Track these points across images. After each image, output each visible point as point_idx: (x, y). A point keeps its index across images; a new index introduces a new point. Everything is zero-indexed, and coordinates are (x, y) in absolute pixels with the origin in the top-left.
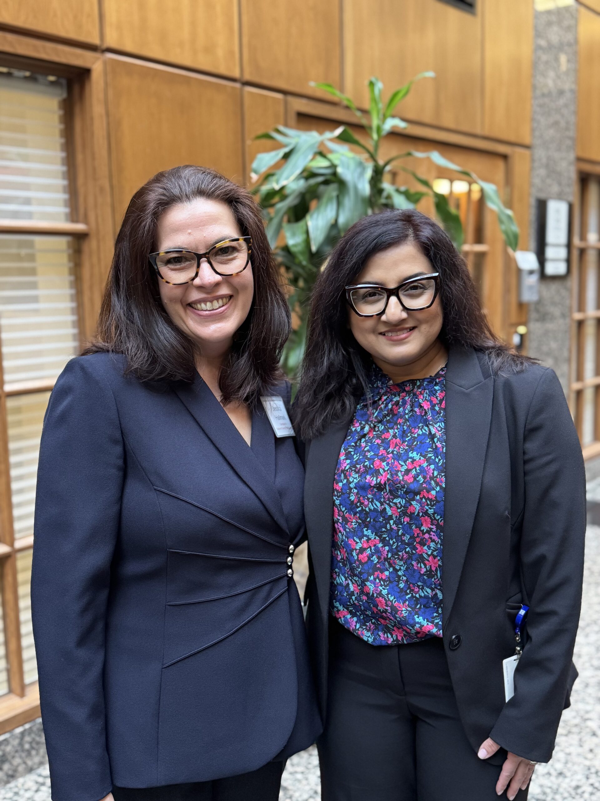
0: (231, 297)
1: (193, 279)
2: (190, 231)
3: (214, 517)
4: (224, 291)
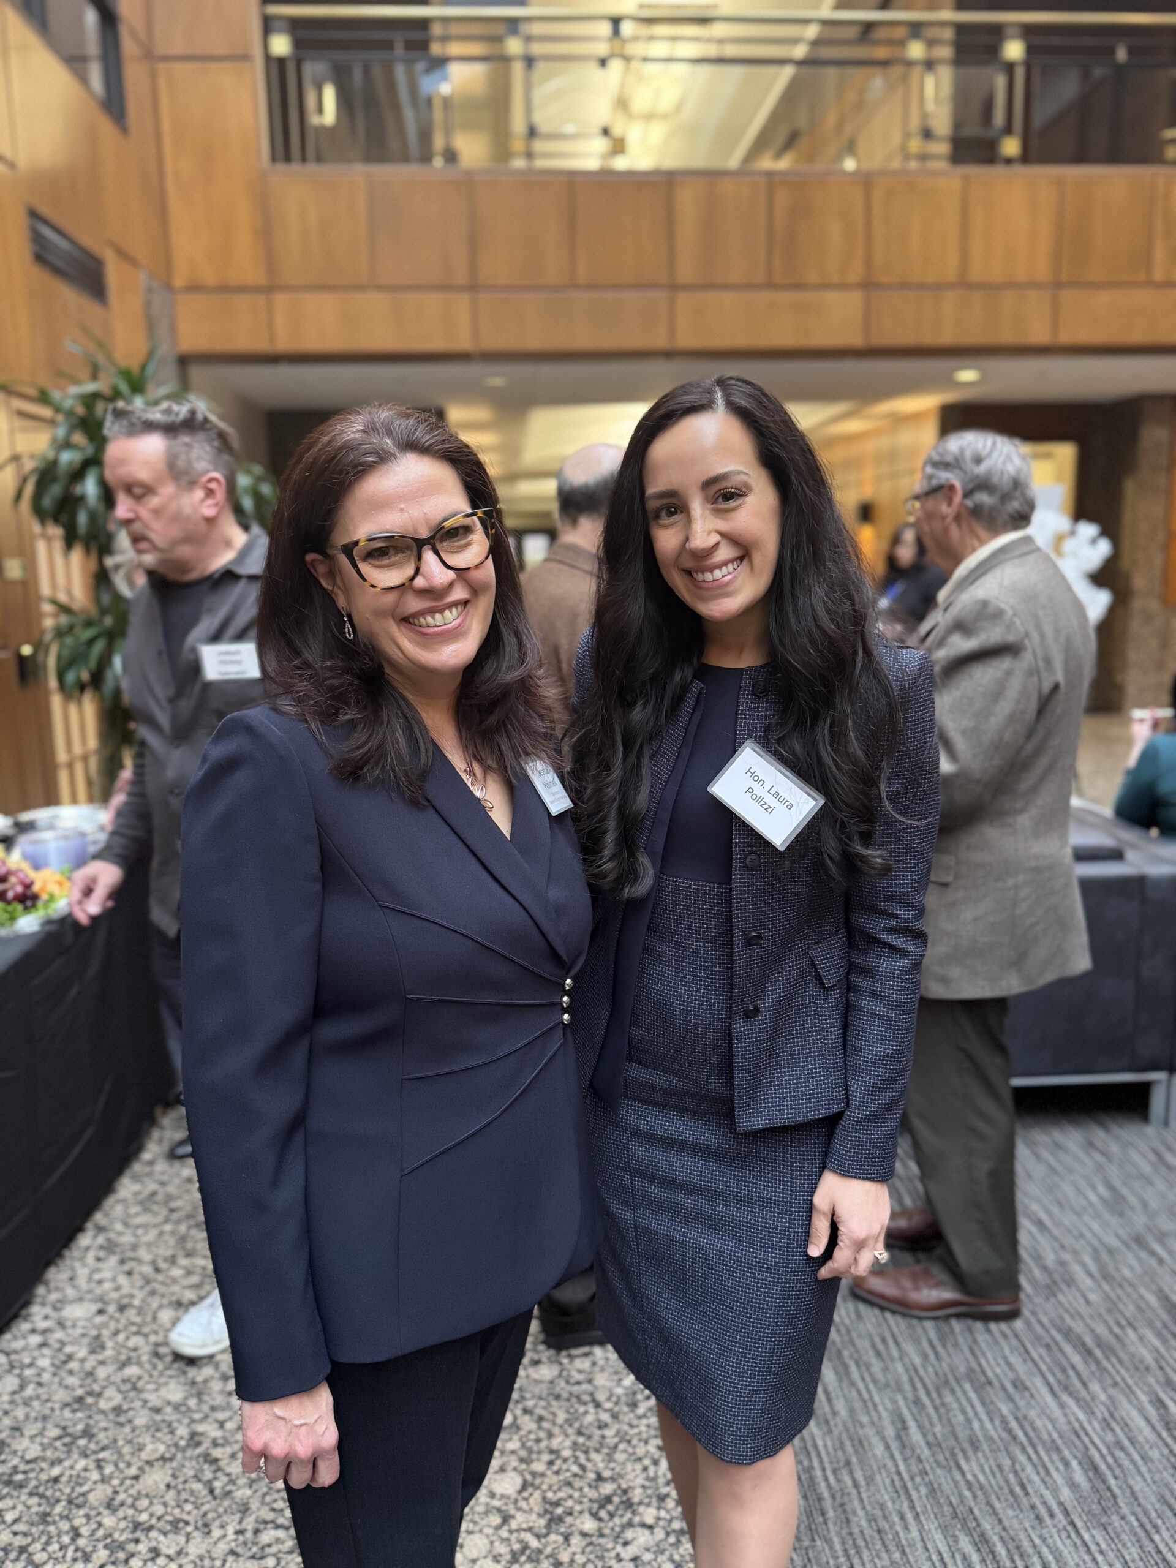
0: (465, 603)
1: (412, 579)
2: (402, 506)
3: (470, 943)
4: (459, 593)
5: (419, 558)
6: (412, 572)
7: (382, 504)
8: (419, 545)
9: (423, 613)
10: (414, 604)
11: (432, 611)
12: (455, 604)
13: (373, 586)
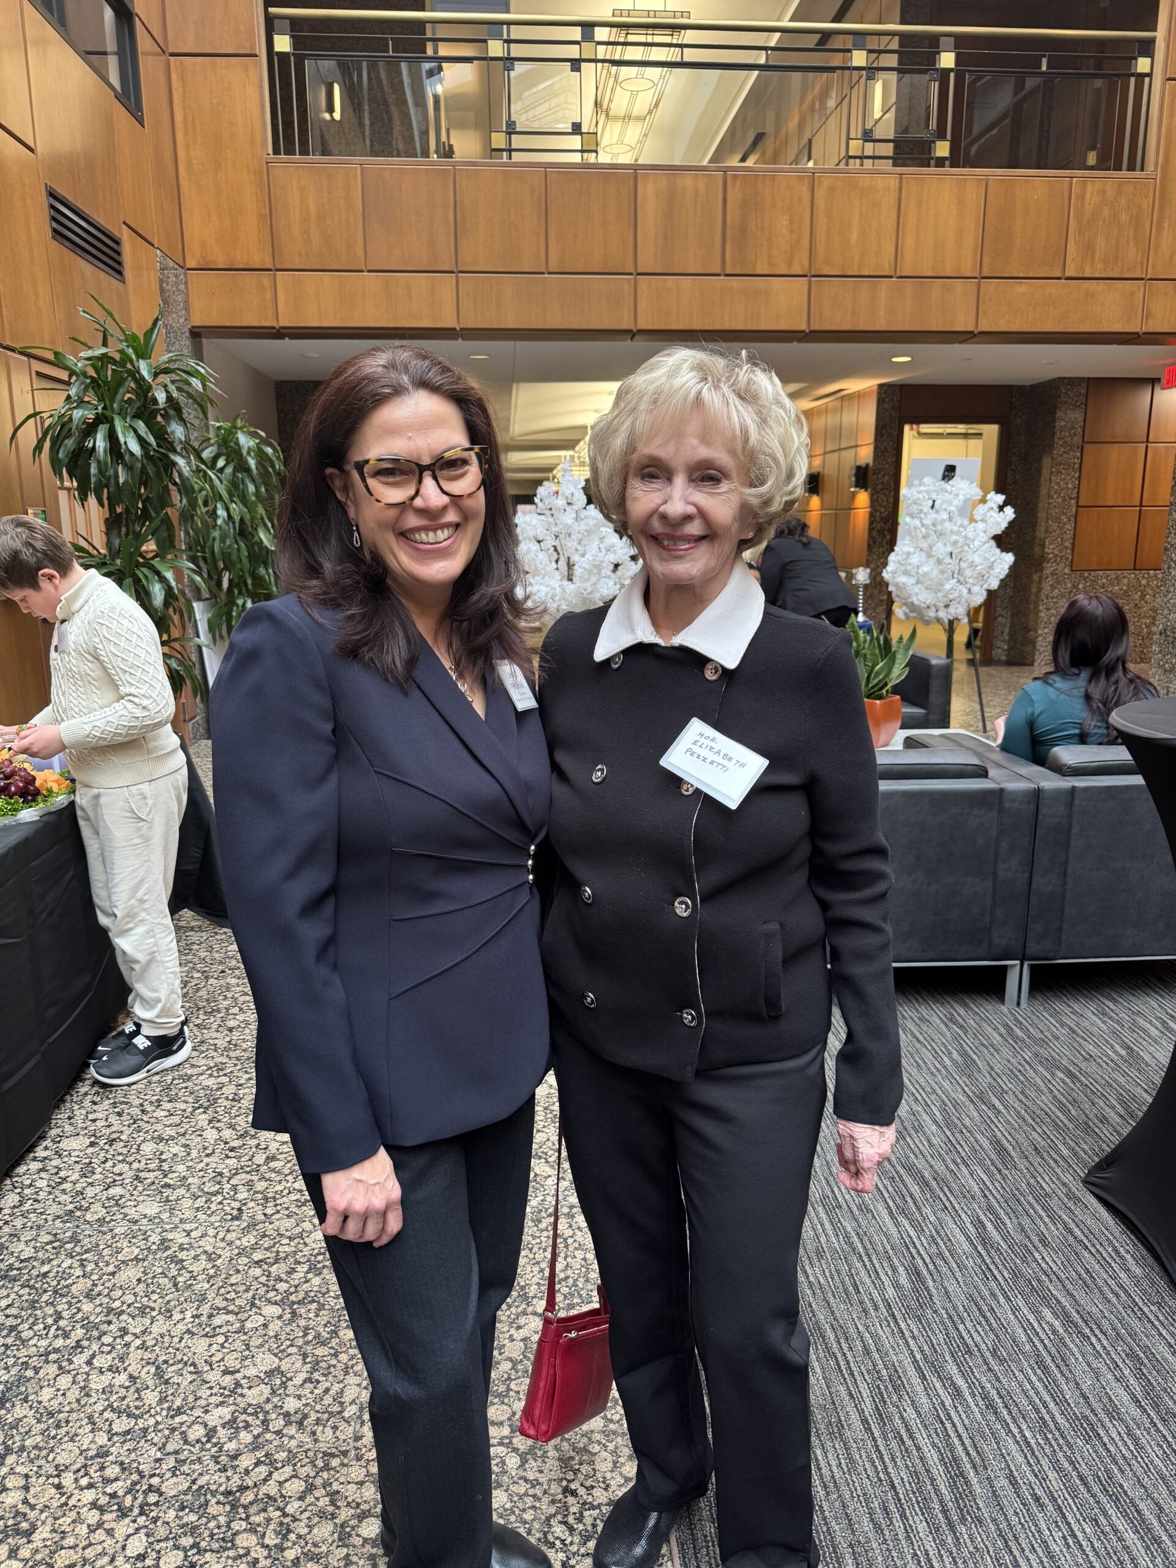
0: (457, 526)
1: (412, 498)
2: (410, 435)
4: (451, 517)
5: (420, 481)
6: (412, 492)
7: (393, 431)
8: (422, 469)
9: (418, 529)
10: (412, 521)
11: (426, 529)
12: (447, 525)
13: (378, 501)
